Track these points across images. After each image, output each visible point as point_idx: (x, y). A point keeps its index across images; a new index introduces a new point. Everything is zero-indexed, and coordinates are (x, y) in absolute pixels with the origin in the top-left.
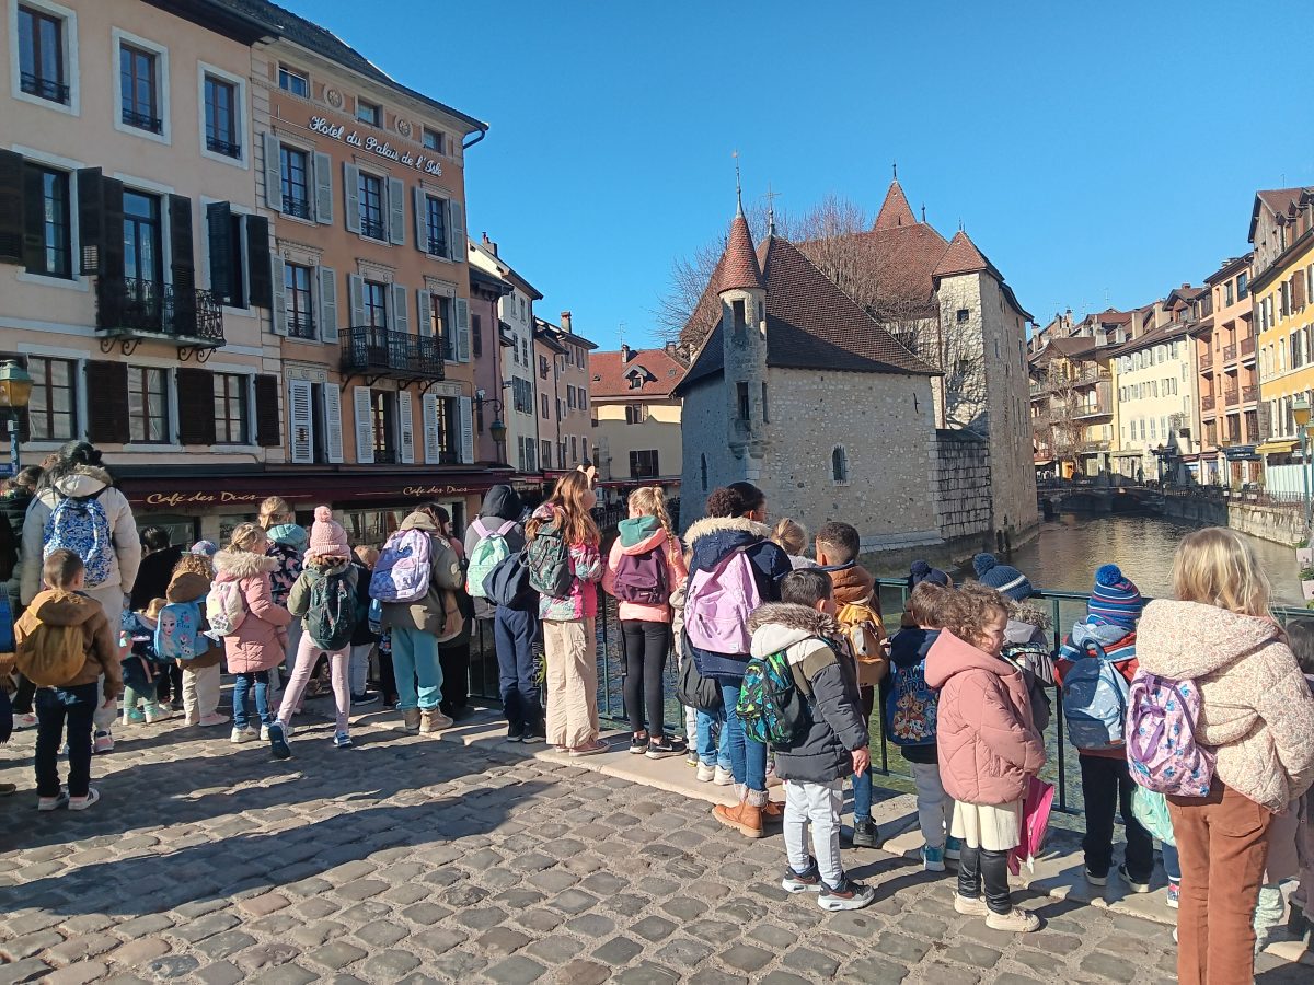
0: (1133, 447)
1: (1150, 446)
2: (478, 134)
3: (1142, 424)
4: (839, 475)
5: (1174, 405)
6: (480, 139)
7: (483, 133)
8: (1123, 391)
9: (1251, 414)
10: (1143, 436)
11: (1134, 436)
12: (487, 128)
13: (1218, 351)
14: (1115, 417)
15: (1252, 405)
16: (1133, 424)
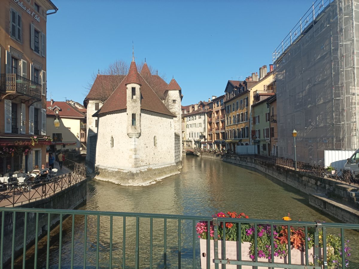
0: (189, 139)
1: (194, 139)
2: (54, 11)
3: (192, 134)
4: (155, 145)
5: (201, 130)
6: (55, 13)
7: (56, 11)
8: (187, 125)
9: (223, 133)
10: (192, 137)
11: (190, 137)
12: (58, 10)
13: (214, 117)
14: (185, 132)
15: (223, 131)
16: (190, 134)
